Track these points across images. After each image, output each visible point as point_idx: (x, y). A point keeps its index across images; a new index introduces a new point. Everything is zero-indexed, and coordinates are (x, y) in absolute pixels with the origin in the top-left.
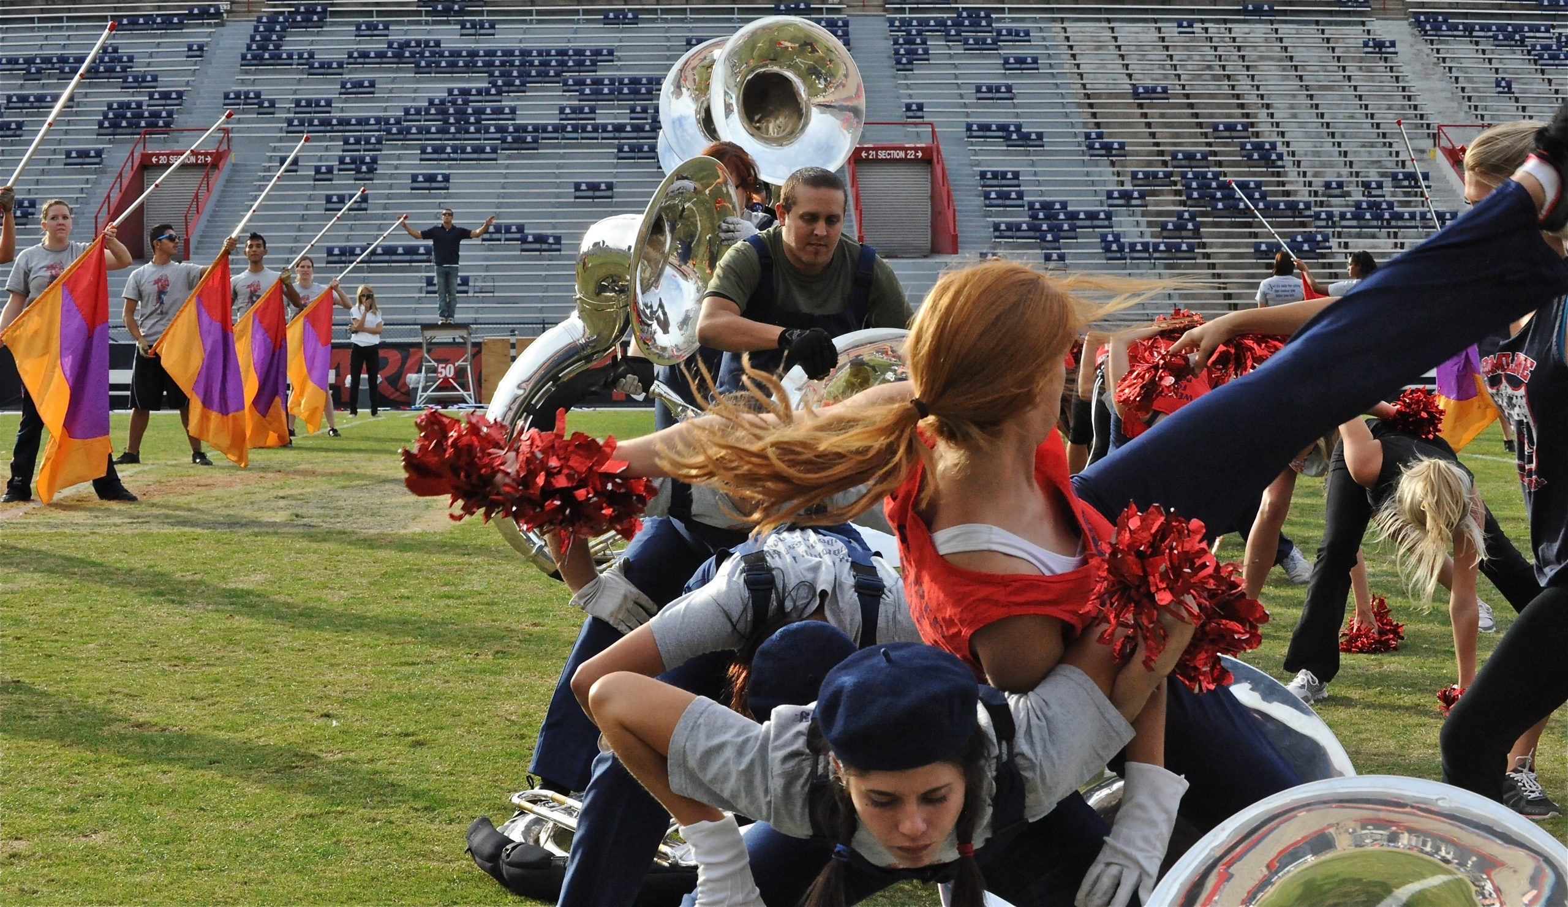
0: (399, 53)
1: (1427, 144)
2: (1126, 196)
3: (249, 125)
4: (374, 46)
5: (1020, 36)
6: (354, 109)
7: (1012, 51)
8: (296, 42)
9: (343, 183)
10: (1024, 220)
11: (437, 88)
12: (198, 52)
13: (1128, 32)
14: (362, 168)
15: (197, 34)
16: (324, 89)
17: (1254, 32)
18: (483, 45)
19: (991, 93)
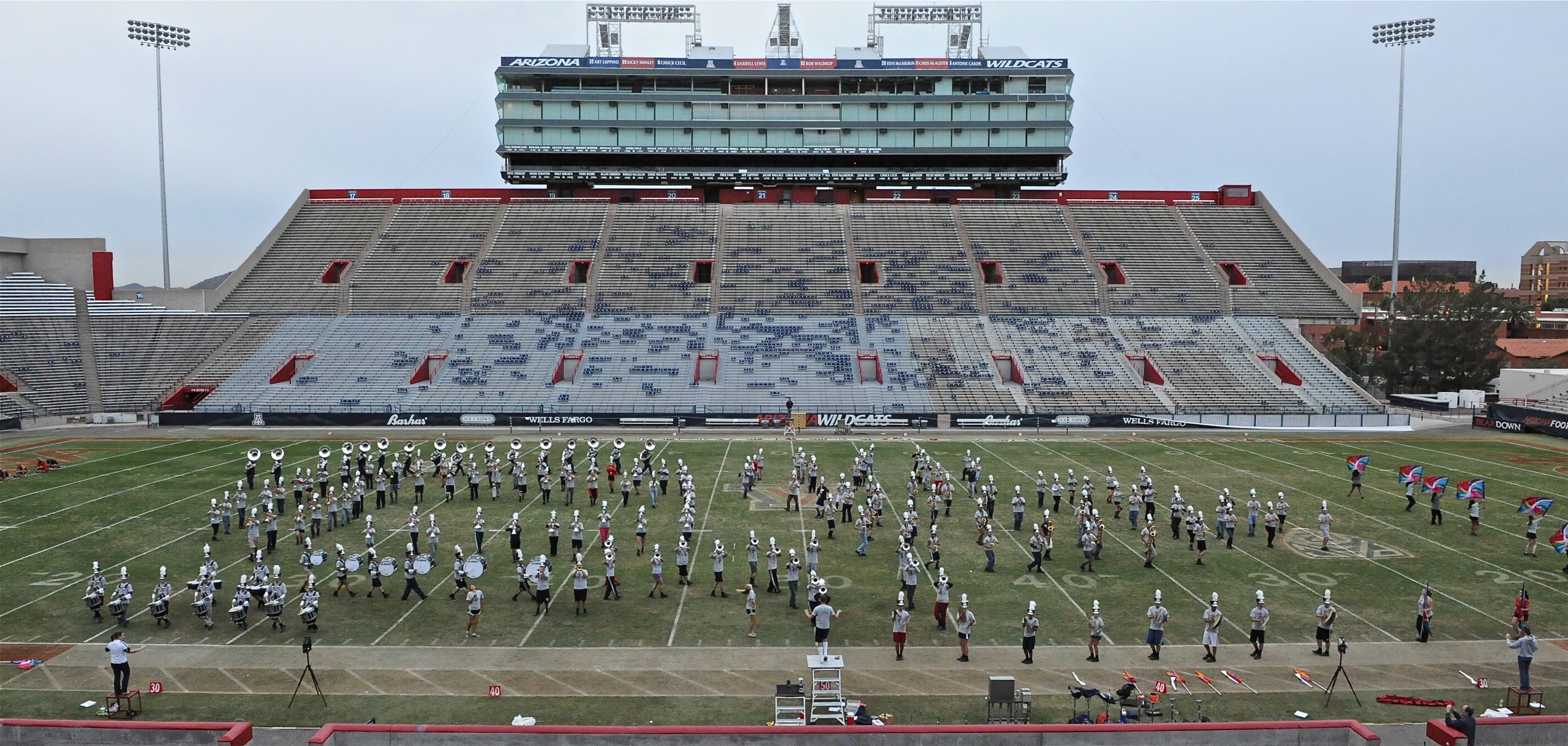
0: (753, 327)
1: (989, 354)
2: (919, 370)
3: (721, 347)
4: (747, 324)
5: (895, 323)
6: (745, 343)
7: (894, 327)
8: (728, 323)
9: (747, 366)
10: (896, 376)
11: (763, 337)
12: (705, 325)
13: (923, 320)
14: (751, 361)
15: (703, 320)
16: (737, 337)
17: (950, 320)
18: (772, 325)
19: (889, 340)
